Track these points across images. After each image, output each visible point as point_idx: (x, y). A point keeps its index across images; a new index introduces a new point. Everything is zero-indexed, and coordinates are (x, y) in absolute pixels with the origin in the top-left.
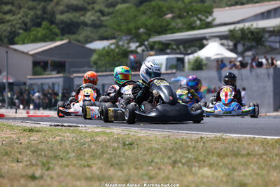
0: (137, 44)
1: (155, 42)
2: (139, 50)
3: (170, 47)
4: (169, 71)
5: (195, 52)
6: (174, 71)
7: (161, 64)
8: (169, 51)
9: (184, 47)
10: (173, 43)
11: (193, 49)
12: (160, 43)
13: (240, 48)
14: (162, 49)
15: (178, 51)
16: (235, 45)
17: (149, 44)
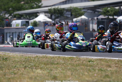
0: (9, 15)
1: (16, 14)
2: (9, 17)
3: (23, 16)
4: (23, 27)
5: (34, 18)
6: (25, 27)
7: (19, 24)
8: (22, 18)
9: (29, 16)
10: (24, 14)
11: (33, 17)
12: (18, 14)
13: (53, 17)
14: (19, 17)
15: (26, 18)
16: (51, 16)
17: (13, 15)
